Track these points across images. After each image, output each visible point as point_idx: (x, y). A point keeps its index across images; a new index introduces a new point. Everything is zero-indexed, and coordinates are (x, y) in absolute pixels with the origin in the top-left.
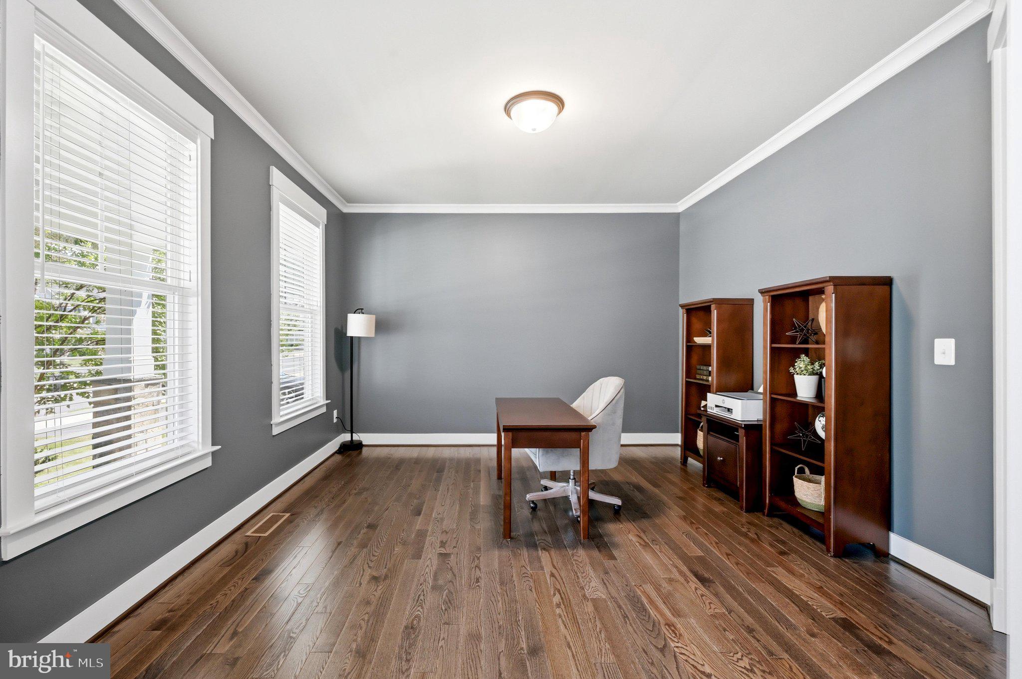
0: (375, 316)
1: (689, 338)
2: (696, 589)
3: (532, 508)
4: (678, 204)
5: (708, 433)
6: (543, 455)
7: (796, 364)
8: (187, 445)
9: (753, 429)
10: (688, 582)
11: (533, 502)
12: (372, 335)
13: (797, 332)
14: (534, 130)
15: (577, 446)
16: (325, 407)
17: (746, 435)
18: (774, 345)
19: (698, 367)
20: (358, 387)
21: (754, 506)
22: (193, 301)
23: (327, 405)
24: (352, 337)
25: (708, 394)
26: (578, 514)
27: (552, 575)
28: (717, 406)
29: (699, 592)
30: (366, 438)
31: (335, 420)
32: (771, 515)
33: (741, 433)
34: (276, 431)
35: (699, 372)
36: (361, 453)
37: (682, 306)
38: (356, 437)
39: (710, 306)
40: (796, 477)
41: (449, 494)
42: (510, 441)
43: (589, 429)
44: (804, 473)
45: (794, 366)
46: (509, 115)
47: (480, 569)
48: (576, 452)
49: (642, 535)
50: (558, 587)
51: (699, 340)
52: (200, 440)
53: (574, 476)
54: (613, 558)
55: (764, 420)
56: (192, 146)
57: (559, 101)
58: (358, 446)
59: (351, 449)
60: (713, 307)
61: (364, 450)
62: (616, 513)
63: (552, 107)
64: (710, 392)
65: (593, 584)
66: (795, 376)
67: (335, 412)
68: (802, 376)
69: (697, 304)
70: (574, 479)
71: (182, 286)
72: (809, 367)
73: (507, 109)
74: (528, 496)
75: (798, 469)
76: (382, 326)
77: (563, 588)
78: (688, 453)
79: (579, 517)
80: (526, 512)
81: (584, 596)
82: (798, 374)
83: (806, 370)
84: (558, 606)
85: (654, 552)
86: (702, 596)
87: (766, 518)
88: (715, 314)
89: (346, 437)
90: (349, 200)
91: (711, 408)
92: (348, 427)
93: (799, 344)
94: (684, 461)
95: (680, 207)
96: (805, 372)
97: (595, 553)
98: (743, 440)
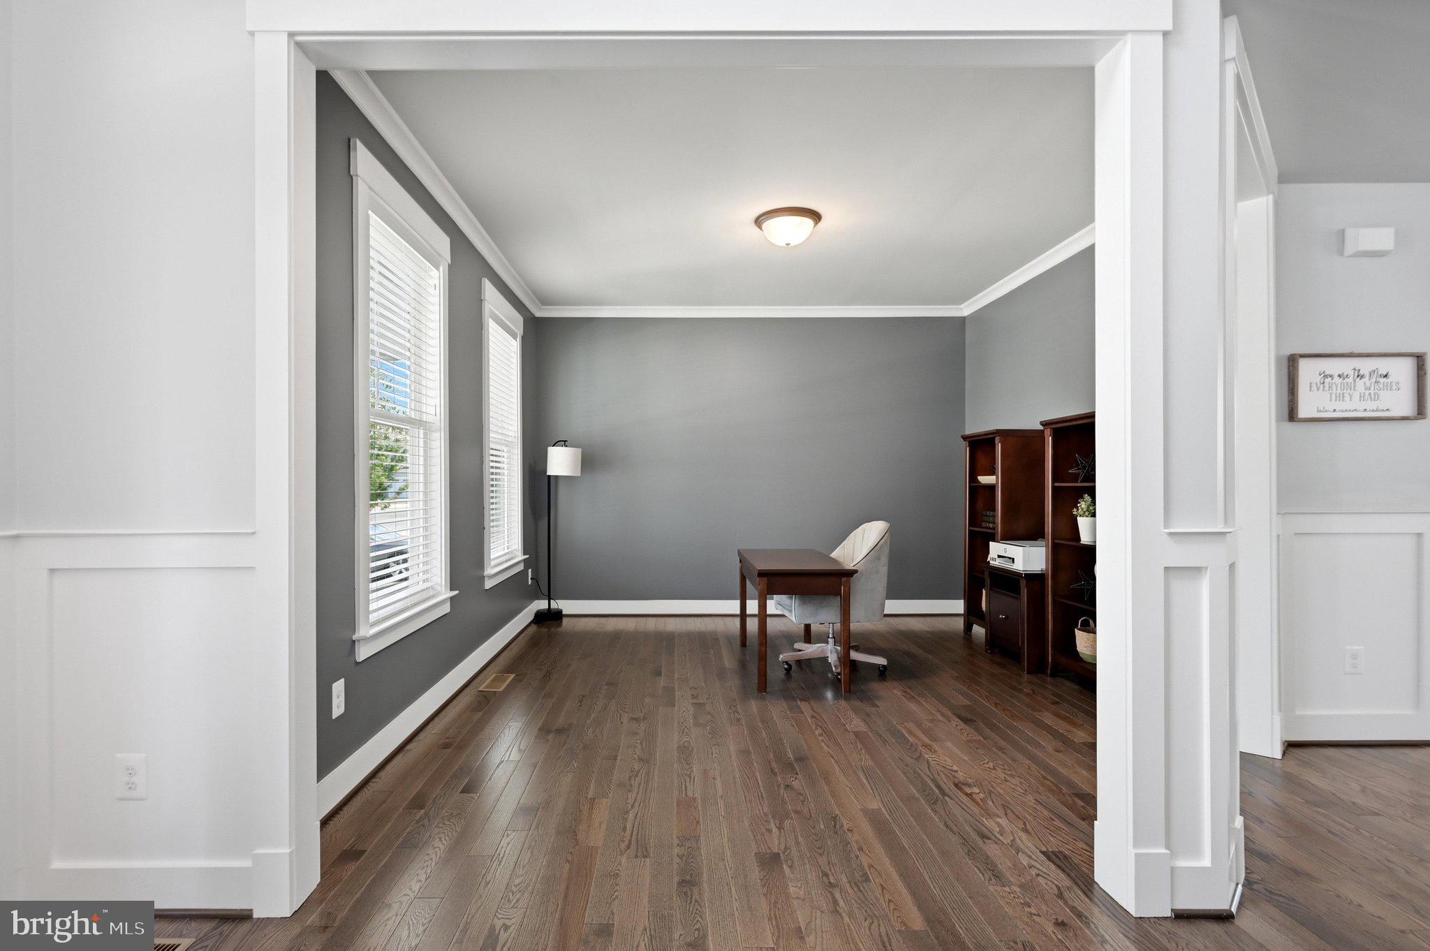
0: (580, 450)
1: (973, 478)
2: (957, 725)
3: (786, 669)
4: (962, 306)
5: (991, 589)
6: (800, 605)
7: (1079, 505)
8: (432, 587)
9: (1034, 579)
10: (950, 721)
11: (787, 663)
12: (577, 473)
13: (1079, 469)
14: (788, 244)
15: (838, 593)
16: (523, 564)
17: (1028, 586)
18: (1056, 484)
19: (984, 513)
20: (555, 543)
21: (1038, 667)
22: (436, 435)
23: (525, 561)
24: (549, 476)
25: (991, 544)
26: (839, 670)
27: (813, 717)
28: (999, 556)
29: (959, 728)
30: (567, 606)
31: (530, 582)
32: (1053, 675)
33: (1023, 583)
34: (489, 584)
35: (985, 518)
36: (560, 624)
37: (965, 438)
38: (554, 605)
39: (993, 439)
40: (1079, 629)
41: (687, 659)
42: (765, 587)
43: (851, 573)
44: (1089, 626)
45: (1077, 508)
46: (760, 228)
47: (738, 713)
48: (836, 601)
49: (908, 690)
50: (820, 724)
51: (985, 480)
52: (443, 583)
53: (833, 634)
54: (876, 706)
55: (1047, 569)
56: (434, 273)
57: (816, 216)
58: (557, 616)
59: (549, 618)
60: (997, 440)
61: (565, 620)
62: (882, 673)
63: (808, 222)
64: (994, 541)
65: (854, 722)
66: (1079, 518)
67: (530, 570)
68: (1085, 518)
69: (979, 436)
70: (834, 637)
71: (425, 420)
72: (1091, 508)
73: (759, 221)
74: (781, 656)
75: (1082, 621)
76: (589, 462)
77: (825, 725)
78: (973, 619)
79: (839, 674)
80: (781, 674)
81: (846, 730)
82: (1080, 516)
83: (1087, 510)
84: (821, 735)
85: (920, 704)
86: (961, 730)
87: (1049, 679)
88: (999, 447)
89: (542, 605)
90: (545, 301)
91: (994, 559)
92: (545, 591)
93: (1082, 482)
94: (968, 628)
95: (966, 310)
96: (1087, 513)
97: (857, 703)
98: (1024, 592)
